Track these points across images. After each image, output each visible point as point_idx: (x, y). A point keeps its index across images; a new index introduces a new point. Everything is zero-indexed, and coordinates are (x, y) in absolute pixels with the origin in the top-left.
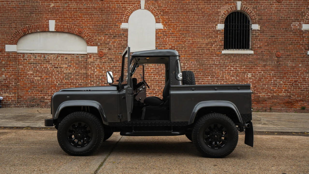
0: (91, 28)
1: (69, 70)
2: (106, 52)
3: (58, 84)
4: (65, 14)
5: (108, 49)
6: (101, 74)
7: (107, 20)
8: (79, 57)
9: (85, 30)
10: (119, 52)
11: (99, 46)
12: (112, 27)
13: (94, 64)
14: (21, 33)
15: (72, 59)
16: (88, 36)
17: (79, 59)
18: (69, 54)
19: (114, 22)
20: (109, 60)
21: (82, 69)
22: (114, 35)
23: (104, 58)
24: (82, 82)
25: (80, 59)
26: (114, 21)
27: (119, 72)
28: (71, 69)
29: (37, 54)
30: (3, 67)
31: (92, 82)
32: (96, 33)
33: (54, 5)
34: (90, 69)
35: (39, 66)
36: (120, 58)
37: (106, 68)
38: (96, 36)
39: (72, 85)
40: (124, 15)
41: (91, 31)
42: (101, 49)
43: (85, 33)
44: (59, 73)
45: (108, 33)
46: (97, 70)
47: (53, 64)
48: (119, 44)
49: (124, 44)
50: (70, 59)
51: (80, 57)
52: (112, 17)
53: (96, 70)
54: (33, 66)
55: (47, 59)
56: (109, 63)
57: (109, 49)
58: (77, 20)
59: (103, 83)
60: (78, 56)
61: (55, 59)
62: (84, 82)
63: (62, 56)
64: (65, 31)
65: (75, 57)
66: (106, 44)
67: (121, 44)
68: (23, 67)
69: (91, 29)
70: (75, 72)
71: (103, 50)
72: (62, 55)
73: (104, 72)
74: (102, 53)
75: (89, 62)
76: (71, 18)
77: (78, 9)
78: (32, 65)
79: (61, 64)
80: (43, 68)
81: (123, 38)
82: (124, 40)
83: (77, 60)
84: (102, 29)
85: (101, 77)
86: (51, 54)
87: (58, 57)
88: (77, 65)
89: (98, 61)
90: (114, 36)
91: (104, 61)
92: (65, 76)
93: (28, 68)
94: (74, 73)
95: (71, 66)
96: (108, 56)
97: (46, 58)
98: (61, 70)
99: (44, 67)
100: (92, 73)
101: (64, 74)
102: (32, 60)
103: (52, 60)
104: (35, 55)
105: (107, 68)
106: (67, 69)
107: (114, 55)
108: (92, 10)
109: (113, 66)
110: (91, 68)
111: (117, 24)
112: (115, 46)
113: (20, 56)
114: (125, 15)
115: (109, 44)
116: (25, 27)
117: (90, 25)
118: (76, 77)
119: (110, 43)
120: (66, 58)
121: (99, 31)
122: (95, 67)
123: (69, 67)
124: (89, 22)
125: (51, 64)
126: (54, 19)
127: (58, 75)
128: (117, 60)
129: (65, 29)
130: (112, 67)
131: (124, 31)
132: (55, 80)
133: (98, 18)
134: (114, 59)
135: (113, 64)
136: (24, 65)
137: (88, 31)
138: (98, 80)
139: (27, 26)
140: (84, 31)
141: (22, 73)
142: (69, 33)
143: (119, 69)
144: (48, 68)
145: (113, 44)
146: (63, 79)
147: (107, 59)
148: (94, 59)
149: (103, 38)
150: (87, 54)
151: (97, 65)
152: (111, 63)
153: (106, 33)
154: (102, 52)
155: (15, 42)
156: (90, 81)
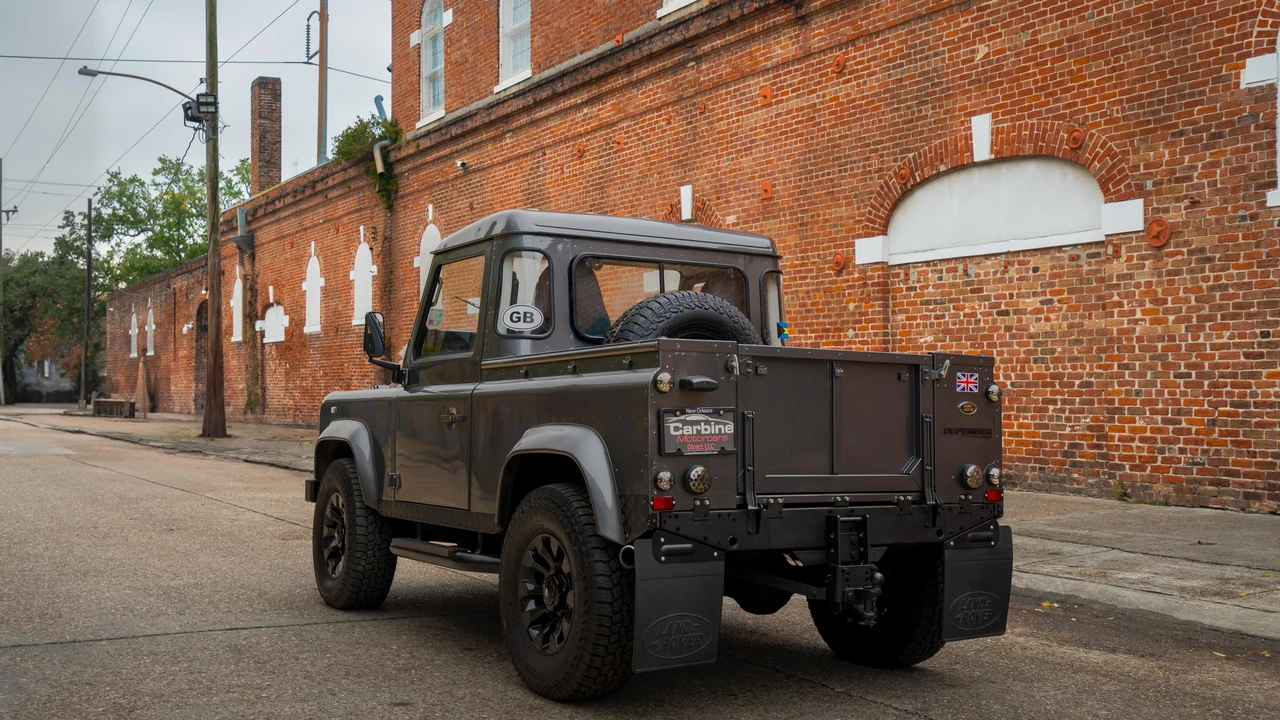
0: (1115, 115)
1: (1047, 319)
2: (1180, 220)
3: (1012, 384)
4: (1023, 78)
5: (1186, 202)
6: (1159, 329)
7: (1179, 62)
8: (1078, 257)
9: (1093, 131)
10: (1235, 210)
11: (1150, 193)
12: (1203, 93)
13: (1133, 282)
14: (896, 188)
15: (1055, 271)
16: (1104, 156)
17: (1082, 266)
18: (1045, 249)
19: (1209, 64)
20: (1194, 258)
21: (1094, 313)
22: (1213, 131)
23: (1172, 249)
24: (1095, 370)
25: (1086, 268)
26: (1211, 59)
27: (1238, 314)
28: (1051, 316)
29: (943, 264)
30: (851, 325)
31: (1127, 372)
32: (1134, 134)
33: (986, 50)
34: (1116, 310)
35: (952, 311)
36: (1241, 241)
37: (1180, 299)
38: (1136, 151)
39: (1058, 387)
40: (1254, 15)
41: (1116, 129)
42: (1157, 210)
43: (1095, 146)
44: (1013, 337)
45: (1185, 124)
46: (1144, 312)
47: (993, 301)
48: (1234, 171)
49: (1258, 167)
50: (1049, 272)
51: (1083, 261)
52: (1204, 42)
53: (1139, 315)
54: (933, 314)
55: (973, 278)
56: (1191, 271)
57: (1194, 203)
58: (1064, 91)
59: (1172, 372)
60: (1075, 252)
61: (998, 275)
62: (1101, 371)
63: (1020, 263)
64: (1023, 151)
65: (1067, 262)
66: (1177, 180)
67: (1243, 169)
68: (908, 319)
69: (1117, 120)
70: (1066, 329)
71: (1166, 210)
72: (1021, 258)
73: (1171, 318)
74: (1162, 225)
75: (1111, 278)
76: (1042, 88)
77: (1068, 41)
78: (931, 307)
79: (1018, 296)
80: (962, 318)
81: (1253, 138)
82: (1256, 147)
83: (1074, 274)
84: (1158, 111)
85: (1160, 348)
86: (987, 257)
87: (1009, 267)
88: (1073, 297)
89: (1146, 270)
90: (1212, 134)
91: (1170, 267)
92: (1032, 347)
93: (919, 321)
94: (1064, 335)
95: (1050, 301)
96: (1187, 241)
97: (970, 276)
98: (1020, 320)
99: (965, 316)
100: (1125, 326)
101: (1031, 337)
102: (930, 289)
103: (988, 282)
104: (939, 267)
105: (1187, 301)
106: (1040, 316)
107: (1215, 230)
108: (1119, 34)
109: (1211, 289)
110: (1120, 304)
111: (1224, 73)
112: (1219, 186)
113: (898, 275)
114: (1260, 17)
115: (1189, 178)
116: (904, 164)
117: (1114, 104)
118: (1071, 352)
119: (1196, 174)
120: (1036, 270)
121: (1149, 122)
122: (1137, 297)
123: (1045, 307)
124: (1109, 88)
125: (987, 298)
126: (987, 110)
127: (1011, 345)
128: (1230, 252)
129: (1024, 142)
130: (1205, 293)
131: (1257, 100)
132: (1002, 366)
133: (1142, 62)
134: (1215, 249)
135: (1209, 277)
136: (907, 311)
137: (1105, 131)
138: (1148, 361)
139: (911, 155)
140: (1092, 136)
141: (904, 344)
142: (1037, 156)
143: (1241, 300)
144: (979, 317)
145: (1206, 177)
146: (1027, 361)
147: (1186, 257)
148: (1130, 259)
149: (1167, 152)
150: (1103, 242)
151: (1142, 289)
152: (1203, 270)
153: (1176, 125)
154: (1160, 222)
155: (881, 226)
156: (1116, 364)
